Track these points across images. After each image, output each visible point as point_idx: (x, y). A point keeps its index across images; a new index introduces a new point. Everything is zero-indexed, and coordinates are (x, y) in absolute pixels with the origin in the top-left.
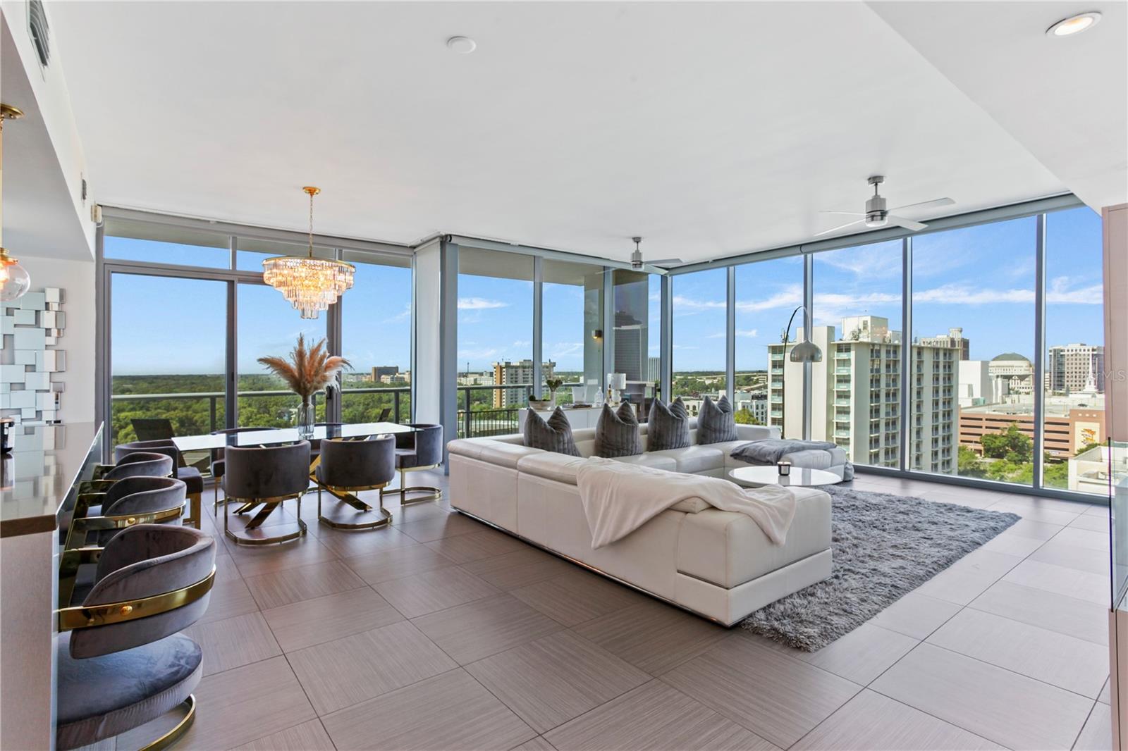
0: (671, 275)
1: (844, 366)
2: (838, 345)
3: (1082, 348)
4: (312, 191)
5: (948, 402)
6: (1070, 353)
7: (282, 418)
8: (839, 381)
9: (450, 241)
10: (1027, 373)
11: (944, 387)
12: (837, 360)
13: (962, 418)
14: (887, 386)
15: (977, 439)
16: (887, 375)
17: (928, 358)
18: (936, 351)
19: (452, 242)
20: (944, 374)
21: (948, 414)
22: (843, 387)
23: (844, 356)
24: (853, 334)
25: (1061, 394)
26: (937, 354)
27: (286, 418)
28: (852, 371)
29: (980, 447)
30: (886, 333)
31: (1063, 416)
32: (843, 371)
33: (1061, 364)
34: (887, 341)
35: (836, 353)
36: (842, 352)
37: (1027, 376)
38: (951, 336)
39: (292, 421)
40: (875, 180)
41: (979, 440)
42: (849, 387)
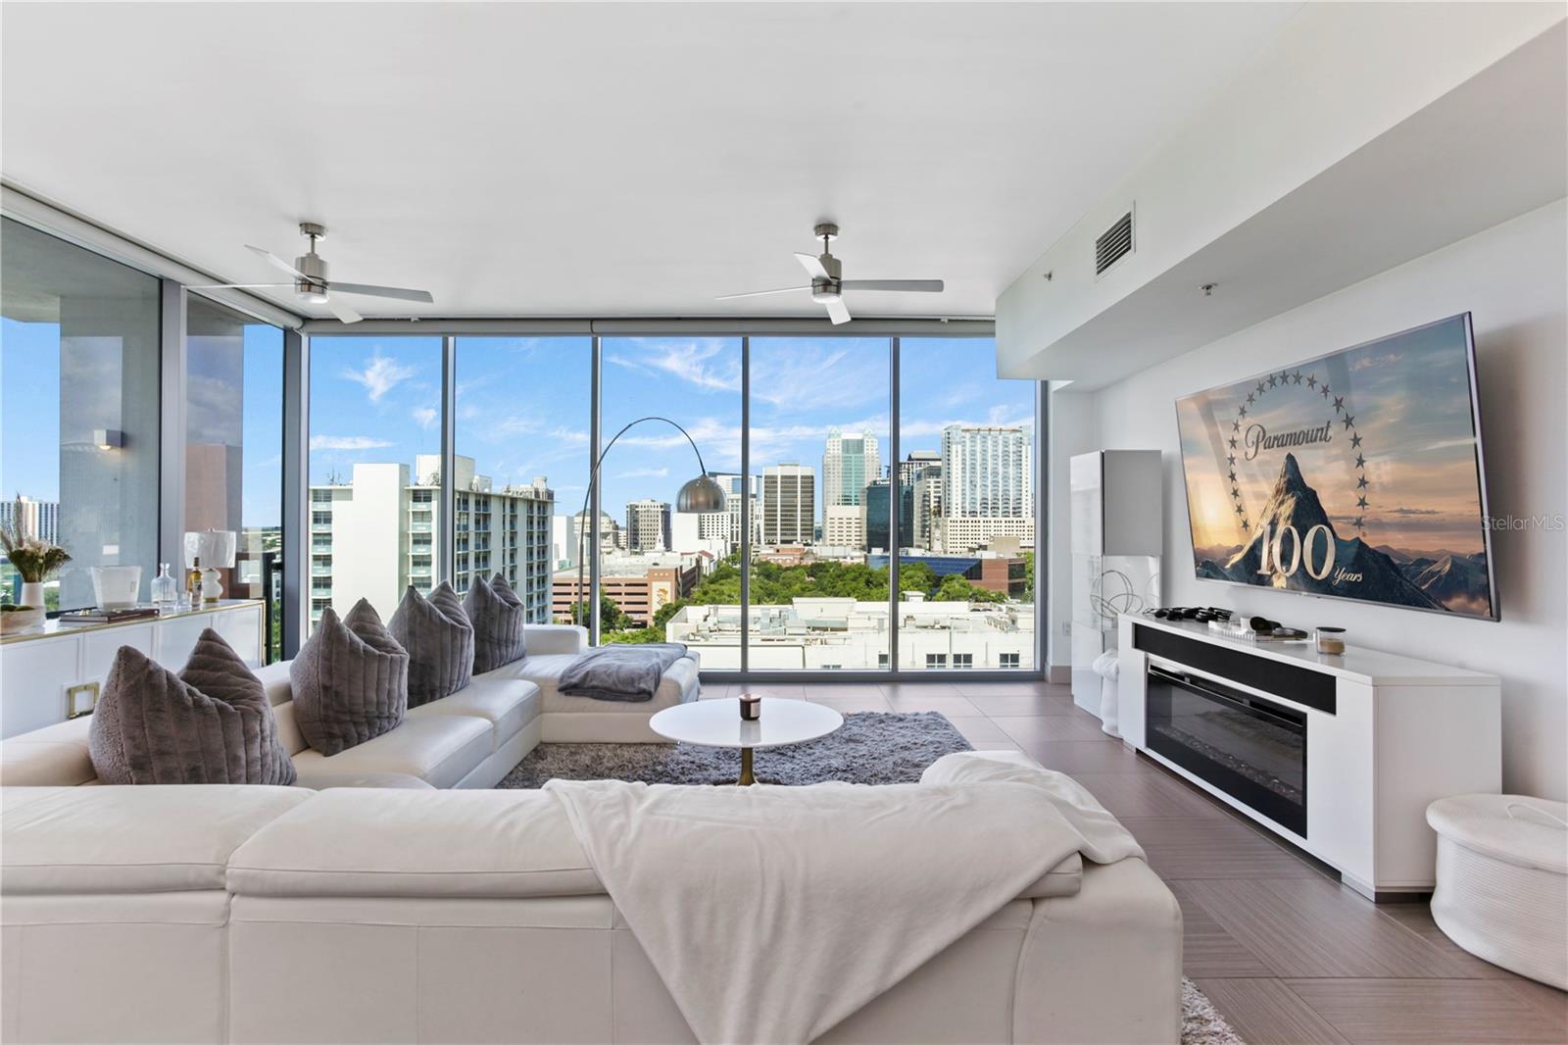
0: (310, 334)
1: (423, 521)
2: (414, 491)
3: (653, 504)
5: (543, 566)
6: (643, 509)
8: (416, 542)
10: (608, 530)
11: (539, 547)
12: (413, 512)
13: (555, 585)
14: (476, 548)
15: (567, 607)
16: (476, 534)
17: (522, 511)
18: (530, 503)
20: (539, 532)
21: (542, 581)
22: (421, 550)
23: (422, 507)
24: (434, 477)
25: (636, 553)
26: (531, 507)
28: (433, 528)
29: (570, 617)
30: (473, 479)
31: (642, 577)
32: (421, 528)
33: (636, 521)
34: (474, 488)
35: (411, 502)
36: (420, 501)
37: (608, 534)
38: (535, 485)
40: (827, 228)
41: (568, 609)
42: (430, 550)
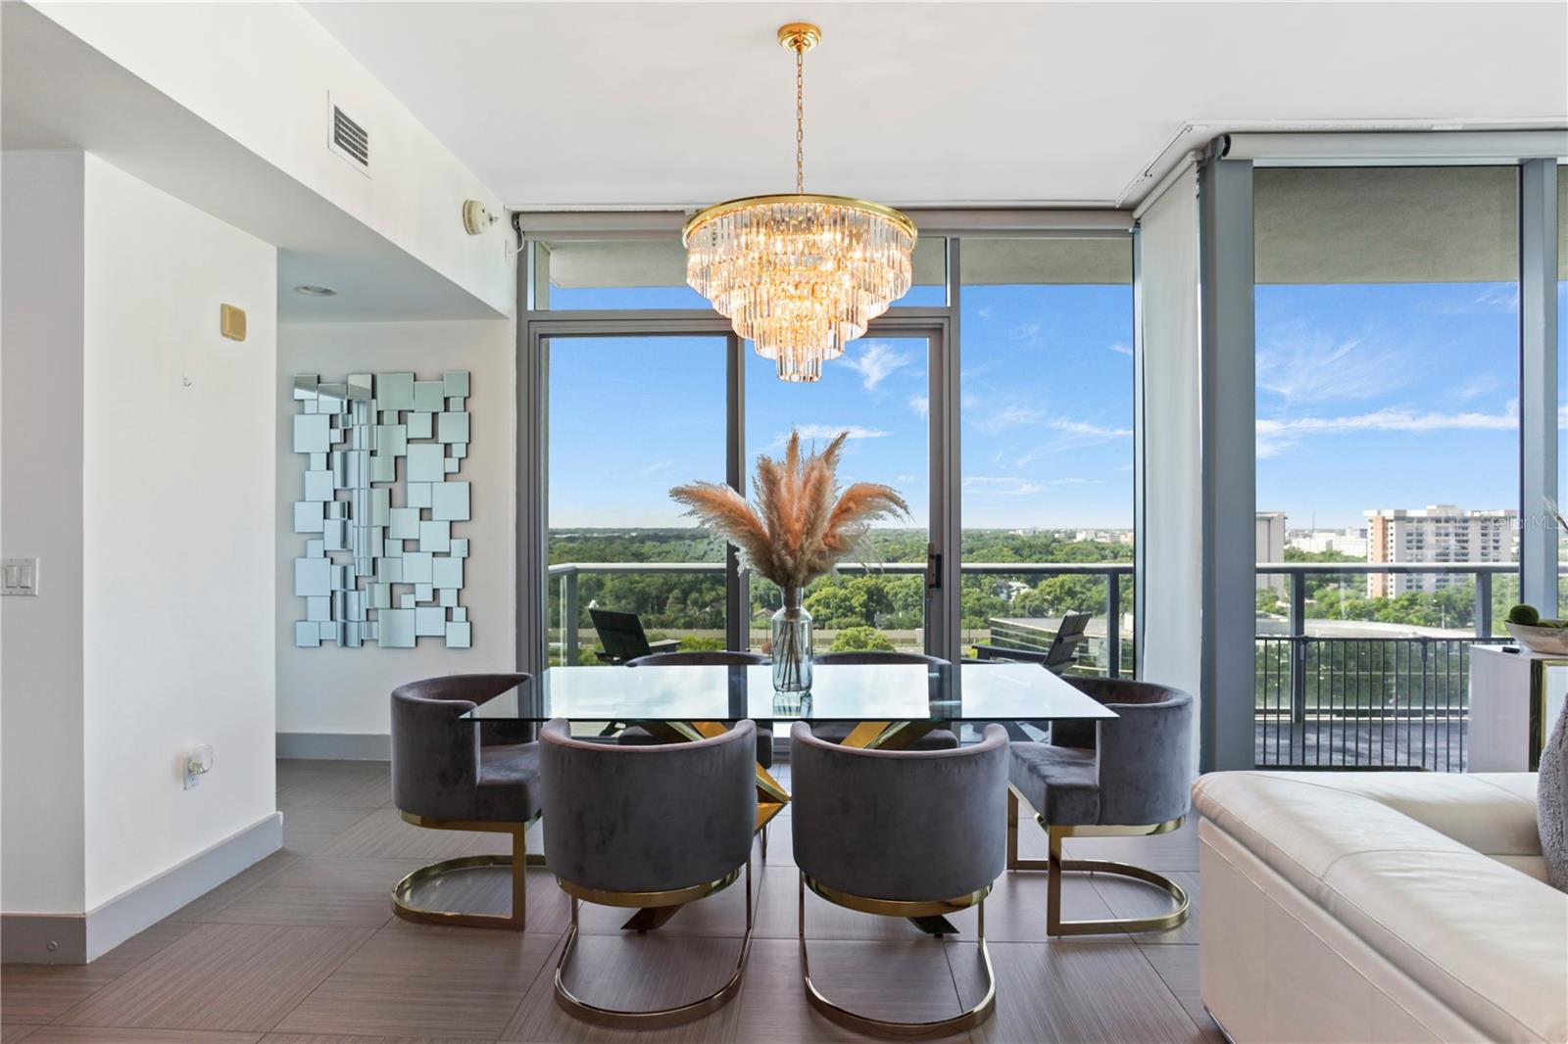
4: (796, 34)
7: (998, 595)
9: (1226, 151)
19: (1231, 155)
27: (1003, 596)
39: (1011, 600)
